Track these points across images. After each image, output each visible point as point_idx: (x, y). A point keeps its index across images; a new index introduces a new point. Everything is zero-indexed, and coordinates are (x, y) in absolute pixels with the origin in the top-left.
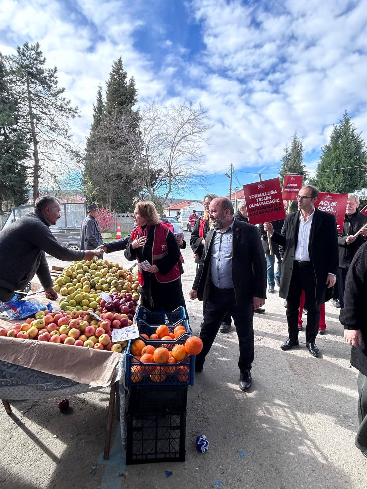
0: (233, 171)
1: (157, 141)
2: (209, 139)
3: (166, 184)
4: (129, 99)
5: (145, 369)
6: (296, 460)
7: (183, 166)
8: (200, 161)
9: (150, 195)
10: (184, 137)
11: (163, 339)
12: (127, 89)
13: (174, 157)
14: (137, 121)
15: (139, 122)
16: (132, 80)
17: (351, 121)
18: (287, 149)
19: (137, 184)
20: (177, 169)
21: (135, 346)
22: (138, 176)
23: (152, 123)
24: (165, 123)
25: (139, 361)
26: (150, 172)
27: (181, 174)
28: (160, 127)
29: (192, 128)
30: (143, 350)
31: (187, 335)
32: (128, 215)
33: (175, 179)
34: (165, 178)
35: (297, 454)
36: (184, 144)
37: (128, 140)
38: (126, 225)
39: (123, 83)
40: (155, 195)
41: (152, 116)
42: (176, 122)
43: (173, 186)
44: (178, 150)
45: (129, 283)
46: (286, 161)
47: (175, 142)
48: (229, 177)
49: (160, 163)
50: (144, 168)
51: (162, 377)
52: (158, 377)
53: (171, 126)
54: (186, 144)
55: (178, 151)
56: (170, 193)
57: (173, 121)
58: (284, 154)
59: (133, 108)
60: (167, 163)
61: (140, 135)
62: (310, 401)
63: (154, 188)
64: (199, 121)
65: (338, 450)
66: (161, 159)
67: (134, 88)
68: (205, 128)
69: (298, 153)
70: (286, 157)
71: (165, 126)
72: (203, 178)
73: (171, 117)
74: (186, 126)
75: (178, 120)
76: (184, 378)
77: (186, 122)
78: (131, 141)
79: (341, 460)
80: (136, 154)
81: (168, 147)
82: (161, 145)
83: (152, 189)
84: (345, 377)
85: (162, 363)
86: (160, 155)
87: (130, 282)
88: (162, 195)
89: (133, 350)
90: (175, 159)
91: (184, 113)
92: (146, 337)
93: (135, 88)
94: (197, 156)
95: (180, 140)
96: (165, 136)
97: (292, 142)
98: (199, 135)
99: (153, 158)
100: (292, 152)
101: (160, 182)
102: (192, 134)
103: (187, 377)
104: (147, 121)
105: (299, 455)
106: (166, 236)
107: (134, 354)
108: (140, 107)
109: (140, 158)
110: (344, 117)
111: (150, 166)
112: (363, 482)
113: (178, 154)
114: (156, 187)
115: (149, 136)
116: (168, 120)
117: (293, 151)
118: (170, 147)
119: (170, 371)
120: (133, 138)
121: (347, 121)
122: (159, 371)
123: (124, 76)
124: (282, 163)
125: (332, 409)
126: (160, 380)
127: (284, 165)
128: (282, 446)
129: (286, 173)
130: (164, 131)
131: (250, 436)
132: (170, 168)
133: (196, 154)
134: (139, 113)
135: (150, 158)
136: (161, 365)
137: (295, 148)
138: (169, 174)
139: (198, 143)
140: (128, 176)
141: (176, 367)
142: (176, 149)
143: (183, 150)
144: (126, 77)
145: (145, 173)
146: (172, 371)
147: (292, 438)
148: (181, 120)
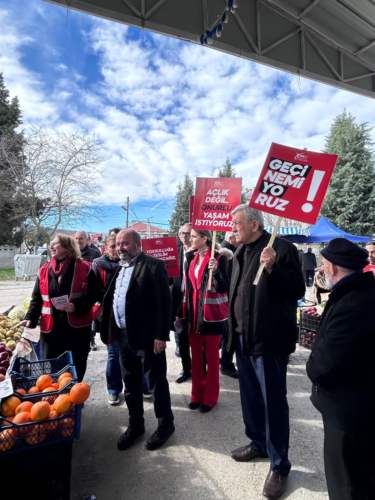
0: (129, 204)
1: (45, 168)
2: (103, 171)
3: (55, 215)
4: (11, 120)
5: (19, 431)
6: (189, 495)
7: (74, 196)
8: (94, 192)
9: (35, 225)
10: (76, 167)
11: (44, 391)
12: (9, 108)
13: (65, 186)
14: (21, 144)
15: (23, 146)
16: (16, 100)
17: (233, 167)
18: (180, 186)
19: (18, 214)
20: (68, 198)
21: (7, 405)
22: (20, 205)
23: (39, 149)
24: (55, 149)
25: (11, 423)
26: (35, 200)
27: (72, 205)
28: (49, 153)
29: (85, 158)
30: (17, 409)
31: (73, 382)
32: (6, 248)
33: (66, 209)
34: (53, 208)
35: (190, 488)
36: (77, 173)
37: (8, 163)
38: (4, 260)
39: (4, 101)
40: (42, 226)
41: (39, 141)
42: (67, 151)
43: (64, 217)
44: (69, 179)
45: (3, 330)
46: (180, 197)
47: (65, 170)
48: (126, 210)
49: (48, 192)
50: (28, 196)
51: (41, 437)
52: (36, 438)
53: (61, 153)
54: (78, 174)
55: (69, 181)
56: (60, 224)
57: (64, 149)
58: (178, 191)
59: (16, 130)
60: (57, 192)
61: (23, 160)
62: (202, 430)
63: (40, 218)
64: (93, 152)
65: (226, 473)
66: (48, 188)
67: (17, 108)
68: (99, 159)
69: (190, 191)
70: (179, 194)
71: (54, 153)
72: (97, 210)
73: (62, 145)
74: (78, 155)
75: (69, 148)
76: (68, 432)
77: (78, 151)
78: (12, 166)
79: (229, 482)
80: (19, 179)
81: (58, 175)
82: (49, 173)
83: (37, 219)
84: (233, 400)
85: (41, 419)
86: (48, 183)
87: (4, 328)
88: (49, 226)
89: (4, 412)
90: (66, 188)
91: (77, 142)
92: (23, 393)
93: (19, 109)
94: (90, 187)
95: (72, 169)
96: (54, 164)
97: (185, 180)
98: (93, 166)
99: (39, 186)
100: (184, 190)
101: (48, 212)
102: (85, 164)
103: (72, 431)
104: (33, 145)
105: (192, 489)
106: (87, 273)
107: (6, 415)
108: (25, 130)
109: (23, 185)
110: (226, 163)
111: (35, 194)
112: (247, 498)
113: (69, 184)
114: (43, 217)
115: (35, 162)
116: (58, 147)
117: (185, 188)
118: (60, 176)
119: (51, 428)
120: (15, 162)
121: (229, 167)
122: (38, 430)
123: (5, 94)
124: (177, 199)
125: (222, 433)
126: (38, 440)
127: (178, 201)
128: (176, 484)
129: (180, 208)
130: (53, 159)
131: (144, 483)
132: (60, 198)
133: (90, 185)
134: (24, 136)
135: (36, 185)
136: (39, 423)
137: (187, 186)
138: (58, 204)
139: (92, 174)
140: (8, 204)
141: (59, 421)
142: (67, 177)
143: (76, 180)
144: (8, 96)
145: (30, 202)
146: (54, 427)
147: (186, 473)
148: (73, 148)
